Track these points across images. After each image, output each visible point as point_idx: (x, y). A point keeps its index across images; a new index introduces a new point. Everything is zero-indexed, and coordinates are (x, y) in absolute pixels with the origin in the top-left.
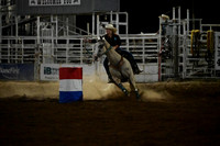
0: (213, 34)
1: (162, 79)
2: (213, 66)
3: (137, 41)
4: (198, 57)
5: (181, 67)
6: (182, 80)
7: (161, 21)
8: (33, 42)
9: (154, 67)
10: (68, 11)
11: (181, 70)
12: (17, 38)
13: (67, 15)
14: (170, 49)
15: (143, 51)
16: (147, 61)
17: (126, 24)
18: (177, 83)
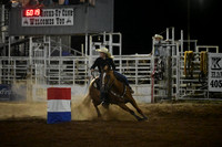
0: (207, 55)
1: (155, 100)
2: (207, 88)
3: (130, 62)
4: (192, 78)
5: (175, 88)
6: (175, 101)
7: (155, 42)
8: (25, 62)
9: (147, 89)
10: (61, 32)
11: (175, 92)
12: (10, 58)
13: (61, 36)
14: (163, 70)
15: (136, 72)
16: (140, 82)
17: (119, 45)
18: (169, 105)
